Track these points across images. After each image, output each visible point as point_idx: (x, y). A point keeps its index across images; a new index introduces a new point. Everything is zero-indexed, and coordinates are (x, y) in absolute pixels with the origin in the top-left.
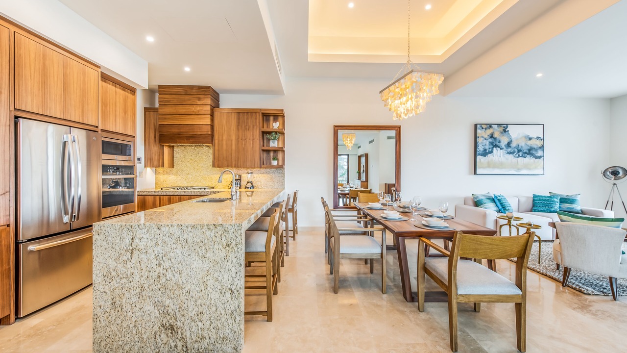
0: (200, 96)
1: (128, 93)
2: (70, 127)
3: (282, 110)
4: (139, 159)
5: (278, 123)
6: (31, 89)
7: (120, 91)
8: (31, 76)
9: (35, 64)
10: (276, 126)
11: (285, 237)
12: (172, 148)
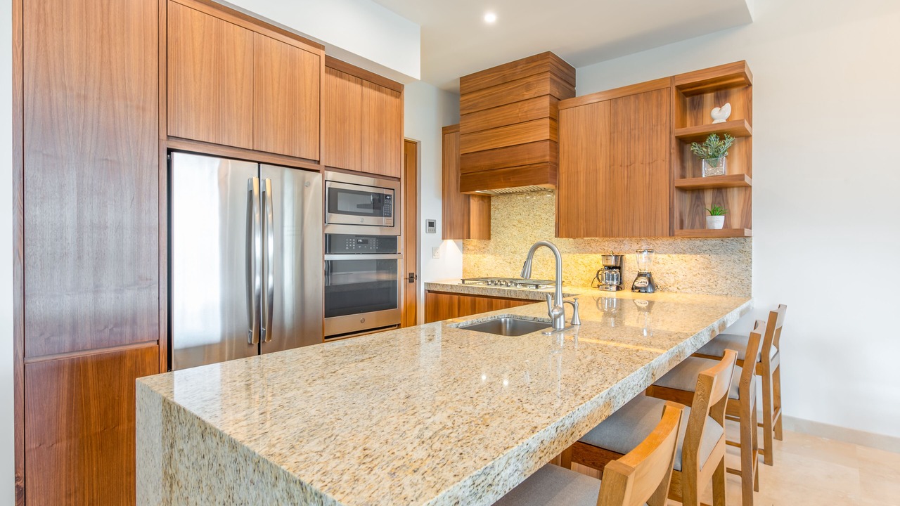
0: (528, 80)
1: (387, 94)
2: (259, 163)
3: (742, 64)
4: (431, 224)
5: (727, 108)
6: (195, 98)
7: (371, 93)
8: (194, 75)
9: (202, 54)
10: (720, 115)
11: (759, 425)
12: (486, 201)
